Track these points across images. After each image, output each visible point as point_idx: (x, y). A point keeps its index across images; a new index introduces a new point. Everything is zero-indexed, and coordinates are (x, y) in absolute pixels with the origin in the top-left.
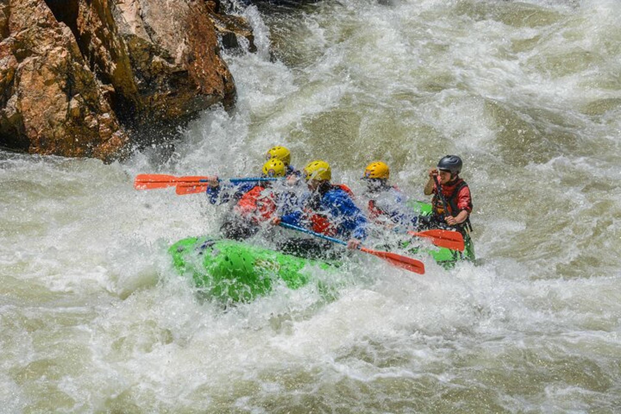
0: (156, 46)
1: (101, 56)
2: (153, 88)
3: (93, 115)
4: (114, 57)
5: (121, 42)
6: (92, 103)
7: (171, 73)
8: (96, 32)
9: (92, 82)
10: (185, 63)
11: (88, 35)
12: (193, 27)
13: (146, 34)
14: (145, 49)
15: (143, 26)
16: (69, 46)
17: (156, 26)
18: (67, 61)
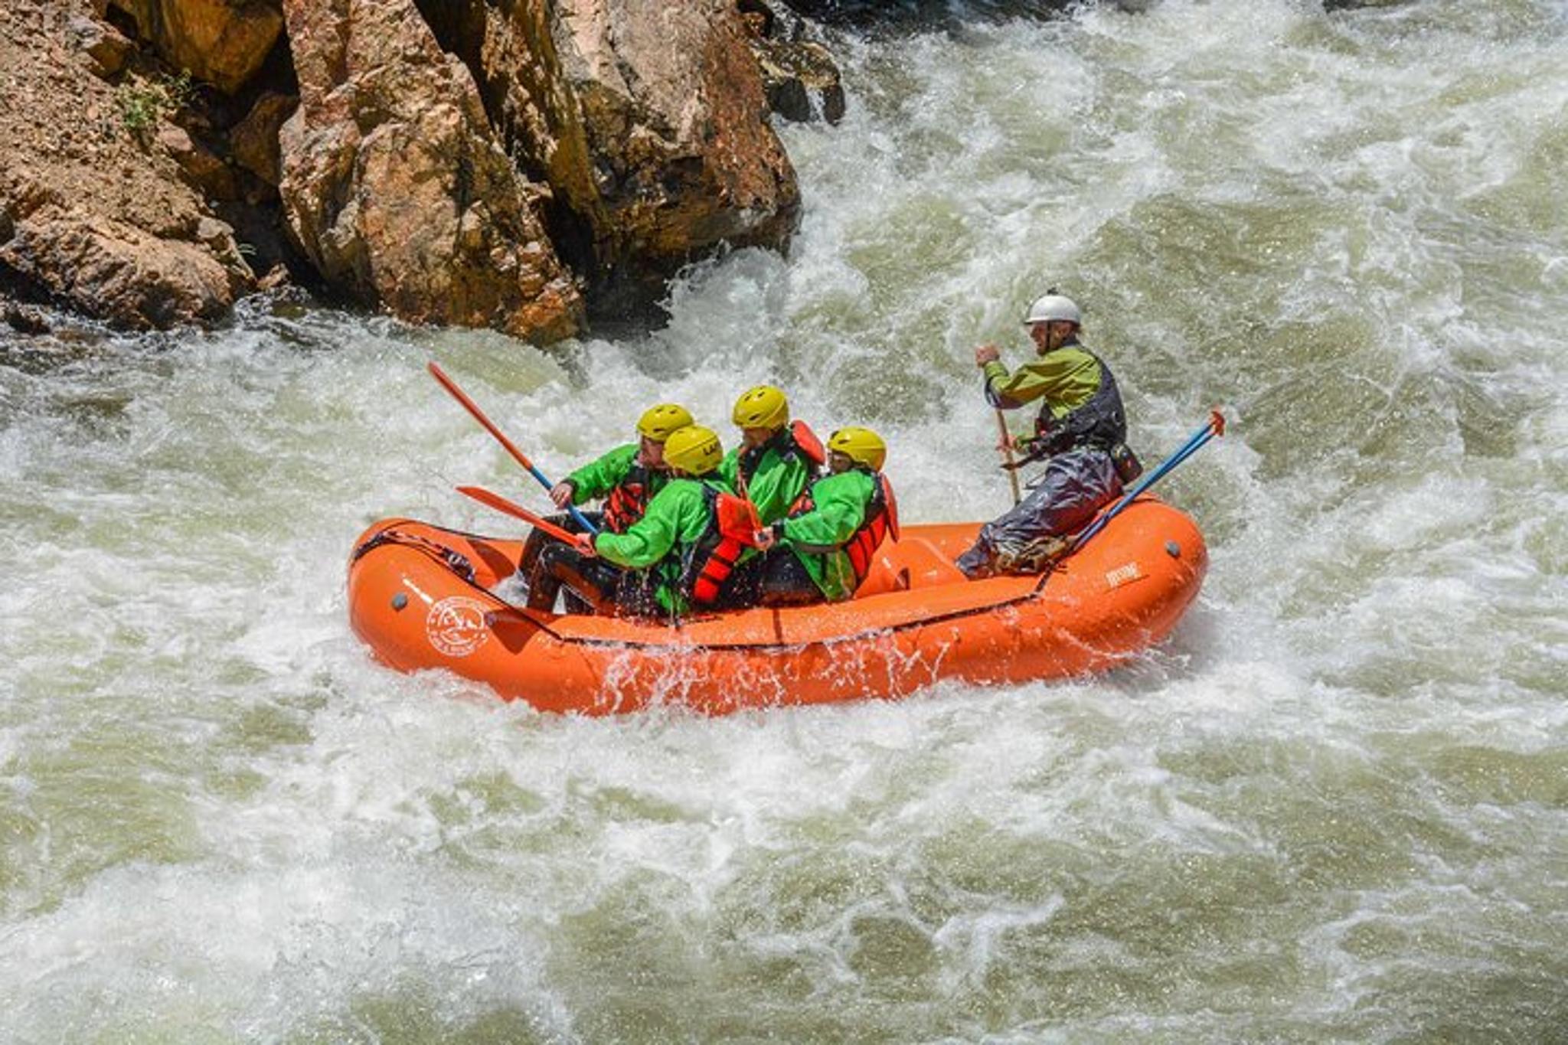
0: (640, 104)
1: (527, 124)
2: (633, 190)
3: (508, 245)
4: (554, 127)
5: (569, 95)
6: (507, 221)
7: (667, 161)
8: (519, 74)
9: (507, 177)
10: (698, 141)
11: (503, 79)
12: (716, 66)
13: (621, 80)
14: (617, 112)
15: (613, 64)
16: (464, 103)
17: (640, 64)
18: (460, 134)
